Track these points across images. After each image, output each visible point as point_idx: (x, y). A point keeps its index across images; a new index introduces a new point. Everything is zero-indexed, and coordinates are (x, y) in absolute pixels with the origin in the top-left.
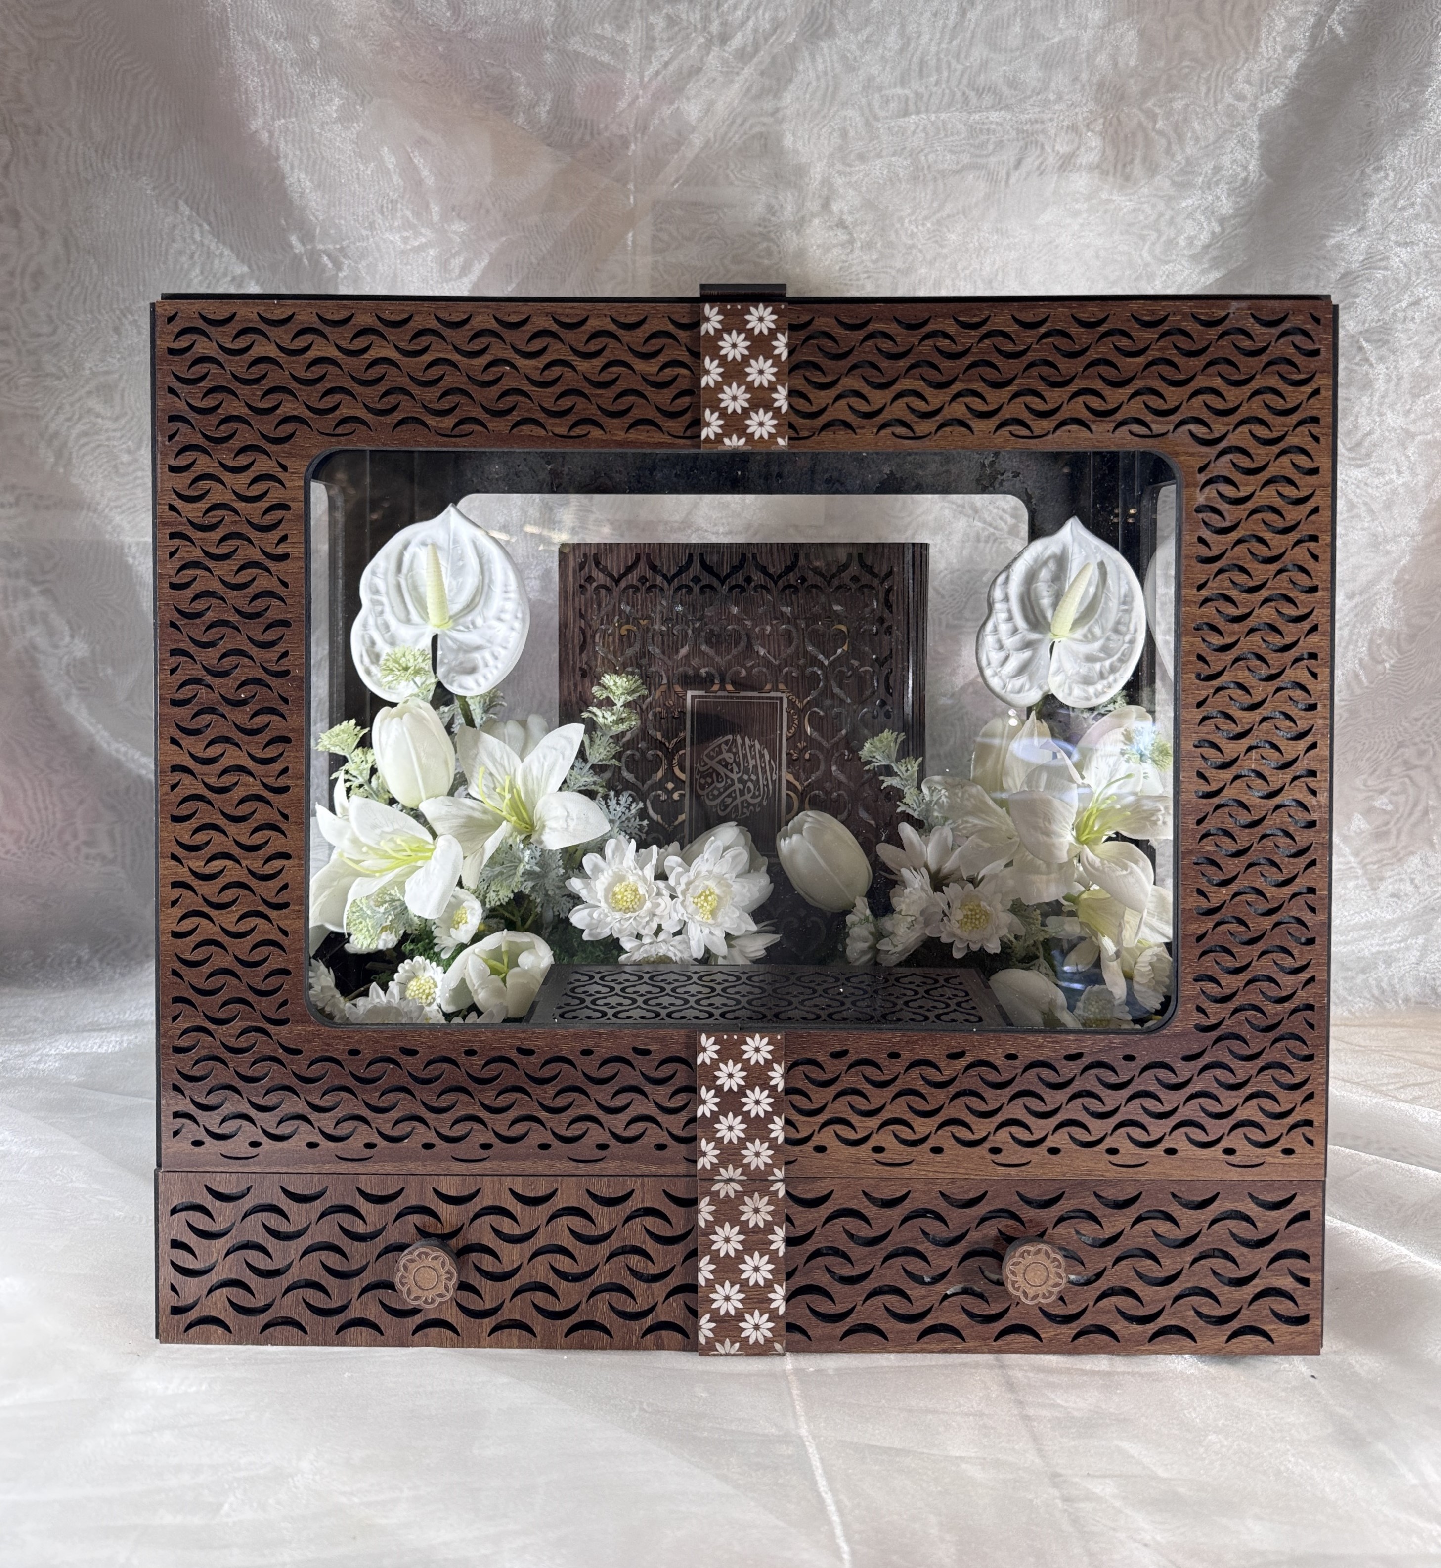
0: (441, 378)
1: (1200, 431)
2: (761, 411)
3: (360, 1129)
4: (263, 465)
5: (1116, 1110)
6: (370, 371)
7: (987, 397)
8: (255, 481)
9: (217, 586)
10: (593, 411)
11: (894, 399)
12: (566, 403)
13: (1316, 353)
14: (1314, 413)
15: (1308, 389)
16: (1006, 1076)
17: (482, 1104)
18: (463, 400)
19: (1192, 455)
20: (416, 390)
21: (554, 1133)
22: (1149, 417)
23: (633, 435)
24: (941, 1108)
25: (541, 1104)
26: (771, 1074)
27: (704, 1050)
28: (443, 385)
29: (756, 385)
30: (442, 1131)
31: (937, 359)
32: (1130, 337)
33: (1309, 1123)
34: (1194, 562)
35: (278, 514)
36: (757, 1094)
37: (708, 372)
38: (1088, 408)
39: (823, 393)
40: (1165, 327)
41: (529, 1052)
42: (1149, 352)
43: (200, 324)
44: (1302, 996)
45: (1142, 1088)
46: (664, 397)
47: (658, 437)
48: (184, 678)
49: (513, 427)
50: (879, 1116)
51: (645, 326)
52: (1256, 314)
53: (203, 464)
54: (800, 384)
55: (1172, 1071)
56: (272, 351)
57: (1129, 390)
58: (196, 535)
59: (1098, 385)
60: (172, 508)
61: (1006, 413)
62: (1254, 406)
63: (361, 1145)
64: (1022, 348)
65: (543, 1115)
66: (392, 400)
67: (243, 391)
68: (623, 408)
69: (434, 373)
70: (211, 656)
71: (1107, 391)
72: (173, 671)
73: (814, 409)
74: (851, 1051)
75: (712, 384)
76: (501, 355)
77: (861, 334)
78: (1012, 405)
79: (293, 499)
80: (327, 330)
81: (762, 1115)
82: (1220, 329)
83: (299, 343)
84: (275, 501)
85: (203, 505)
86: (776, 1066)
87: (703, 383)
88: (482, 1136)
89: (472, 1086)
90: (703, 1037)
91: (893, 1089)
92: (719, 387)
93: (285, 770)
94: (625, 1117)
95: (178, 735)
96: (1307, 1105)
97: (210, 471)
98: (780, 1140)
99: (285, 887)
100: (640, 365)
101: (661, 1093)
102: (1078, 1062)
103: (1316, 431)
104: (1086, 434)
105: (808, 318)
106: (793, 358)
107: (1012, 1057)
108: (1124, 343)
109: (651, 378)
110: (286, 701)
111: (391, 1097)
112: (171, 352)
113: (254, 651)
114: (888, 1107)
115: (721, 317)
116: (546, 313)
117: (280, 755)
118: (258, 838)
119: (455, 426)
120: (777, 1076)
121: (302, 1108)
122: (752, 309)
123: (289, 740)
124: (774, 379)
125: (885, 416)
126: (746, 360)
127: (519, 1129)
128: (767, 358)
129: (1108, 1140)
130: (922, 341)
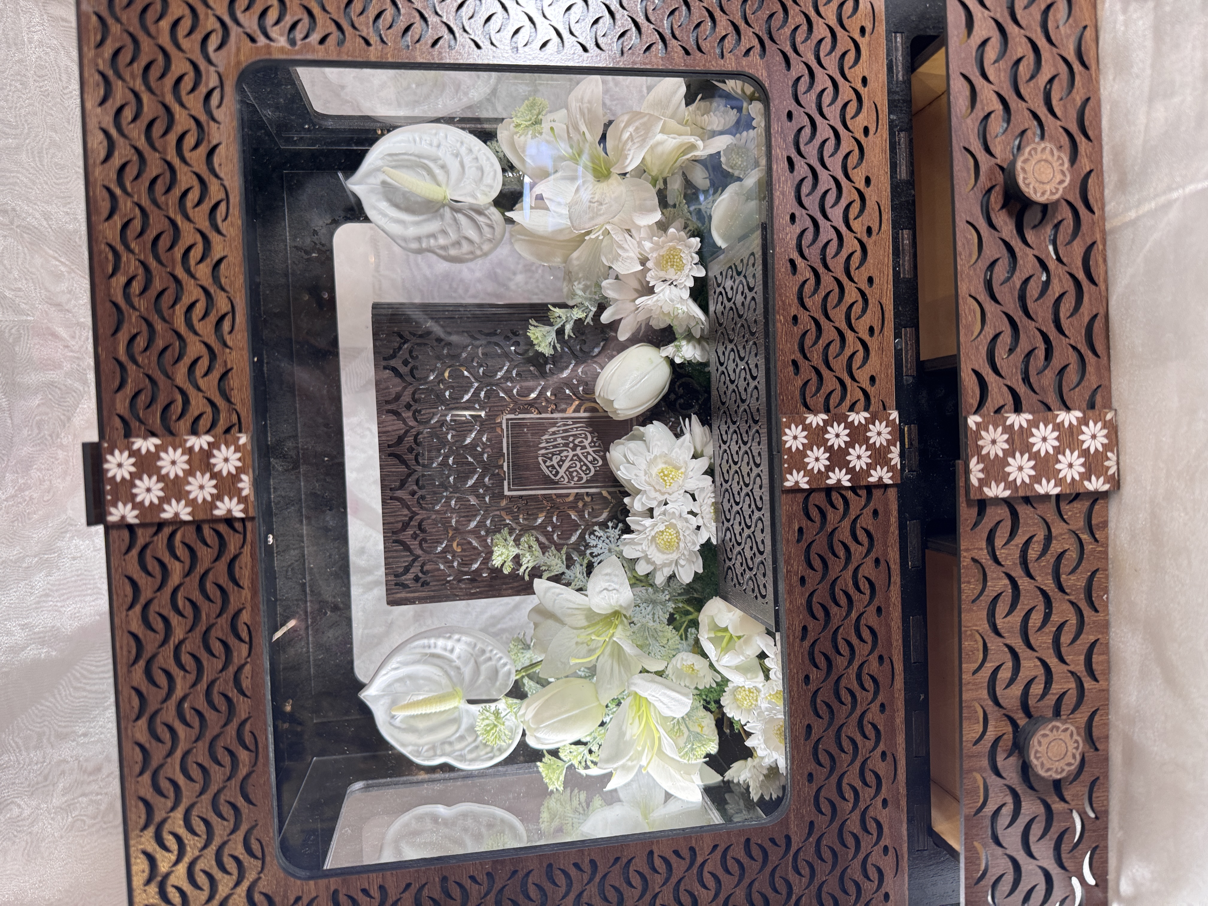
0: (200, 765)
1: (214, 42)
2: (213, 461)
3: (871, 767)
5: (833, 128)
6: (198, 831)
7: (188, 244)
10: (224, 622)
11: (196, 333)
12: (217, 647)
16: (809, 223)
17: (847, 667)
18: (220, 743)
19: (238, 49)
20: (213, 788)
21: (868, 605)
22: (203, 90)
23: (245, 582)
24: (836, 279)
25: (846, 618)
26: (814, 425)
27: (797, 483)
28: (207, 762)
29: (187, 466)
30: (870, 699)
31: (152, 293)
32: (122, 106)
34: (344, 49)
36: (830, 436)
37: (176, 514)
38: (196, 147)
39: (193, 402)
40: (110, 73)
41: (805, 629)
42: (137, 88)
45: (814, 106)
46: (205, 555)
47: (246, 558)
49: (245, 695)
50: (845, 332)
51: (135, 577)
54: (184, 425)
55: (799, 79)
57: (176, 108)
59: (172, 138)
61: (205, 225)
63: (883, 764)
64: (137, 211)
65: (854, 615)
66: (225, 809)
68: (218, 593)
69: (195, 771)
71: (178, 129)
73: (209, 410)
74: (793, 357)
75: (189, 510)
76: (173, 712)
77: (131, 368)
78: (196, 220)
79: (328, 891)
81: (847, 431)
82: (110, 21)
86: (808, 421)
87: (189, 518)
88: (873, 666)
89: (834, 677)
90: (787, 484)
91: (822, 320)
93: (576, 865)
94: (853, 546)
98: (867, 415)
99: (676, 853)
100: (175, 579)
101: (832, 516)
102: (795, 160)
104: (221, 150)
105: (118, 420)
106: (159, 432)
107: (793, 217)
108: (128, 113)
109: (187, 568)
110: (515, 872)
111: (846, 744)
114: (837, 324)
115: (120, 505)
116: (129, 672)
117: (563, 871)
118: (636, 880)
119: (247, 748)
120: (816, 420)
121: (856, 816)
122: (110, 474)
123: (550, 866)
124: (180, 451)
125: (212, 341)
126: (162, 478)
127: (866, 634)
128: (159, 458)
129: (857, 136)
130: (134, 308)
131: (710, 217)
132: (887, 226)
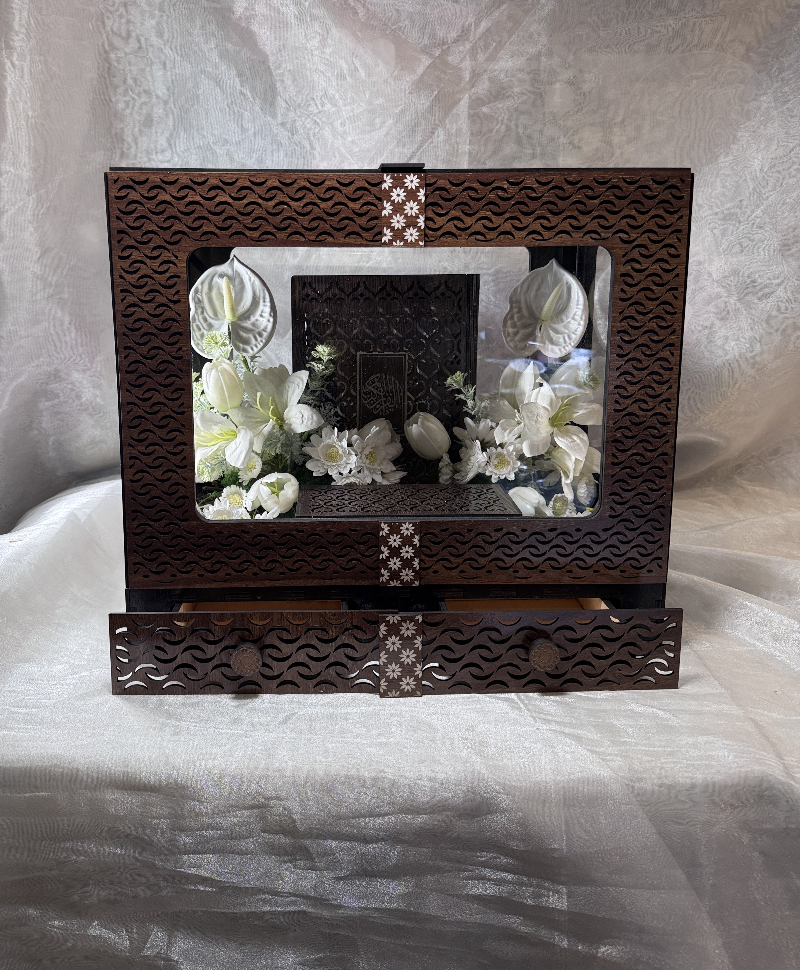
0: (252, 211)
1: (624, 236)
2: (411, 228)
3: (223, 567)
4: (166, 255)
5: (571, 553)
6: (217, 208)
7: (522, 220)
8: (161, 264)
9: (146, 316)
10: (328, 228)
11: (476, 221)
12: (315, 224)
13: (682, 197)
14: (680, 227)
15: (676, 216)
16: (521, 539)
17: (280, 555)
18: (264, 222)
19: (620, 248)
20: (240, 218)
21: (314, 567)
22: (600, 230)
23: (348, 240)
24: (491, 553)
25: (307, 555)
26: (413, 540)
27: (383, 529)
28: (254, 215)
29: (409, 215)
30: (262, 567)
31: (498, 201)
32: (593, 190)
33: (660, 558)
34: (618, 301)
35: (174, 280)
36: (407, 548)
37: (385, 209)
38: (571, 225)
39: (442, 218)
40: (610, 185)
41: (302, 531)
42: (601, 197)
43: (131, 183)
44: (660, 502)
45: (584, 543)
46: (363, 221)
47: (360, 241)
48: (131, 360)
49: (288, 236)
50: (462, 557)
51: (353, 185)
52: (654, 178)
53: (136, 255)
54: (430, 214)
55: (598, 535)
56: (168, 198)
57: (591, 216)
58: (135, 290)
59: (576, 214)
60: (121, 277)
61: (531, 228)
62: (651, 224)
63: (224, 574)
64: (539, 195)
65: (308, 559)
66: (229, 222)
67: (155, 218)
68: (342, 226)
69: (250, 208)
70: (144, 350)
71: (580, 217)
72: (126, 357)
73: (437, 226)
74: (451, 529)
75: (387, 215)
76: (282, 199)
77: (460, 189)
78: (534, 224)
79: (181, 273)
80: (195, 187)
81: (409, 557)
82: (636, 186)
83: (181, 194)
84: (172, 274)
85: (137, 276)
86: (416, 536)
87: (383, 215)
88: (279, 569)
89: (275, 547)
90: (382, 524)
91: (469, 545)
92: (391, 216)
93: (183, 404)
94: (346, 559)
95: (130, 387)
96: (659, 551)
97: (139, 258)
98: (418, 569)
99: (185, 458)
100: (351, 205)
101: (362, 549)
102: (555, 532)
103: (680, 237)
104: (570, 238)
105: (434, 180)
106: (427, 201)
107: (524, 530)
108: (589, 193)
109: (357, 211)
110: (182, 371)
111: (238, 552)
112: (117, 198)
113: (165, 347)
114: (467, 553)
115: (392, 181)
116: (305, 179)
117: (180, 397)
118: (171, 436)
119: (261, 235)
120: (416, 541)
121: (196, 559)
122: (407, 176)
123: (184, 390)
124: (417, 212)
125: (472, 230)
126: (404, 202)
127: (297, 565)
128: (414, 202)
129: (567, 567)
130: (490, 192)
131: (526, 486)
132: (518, 582)
